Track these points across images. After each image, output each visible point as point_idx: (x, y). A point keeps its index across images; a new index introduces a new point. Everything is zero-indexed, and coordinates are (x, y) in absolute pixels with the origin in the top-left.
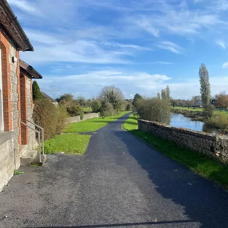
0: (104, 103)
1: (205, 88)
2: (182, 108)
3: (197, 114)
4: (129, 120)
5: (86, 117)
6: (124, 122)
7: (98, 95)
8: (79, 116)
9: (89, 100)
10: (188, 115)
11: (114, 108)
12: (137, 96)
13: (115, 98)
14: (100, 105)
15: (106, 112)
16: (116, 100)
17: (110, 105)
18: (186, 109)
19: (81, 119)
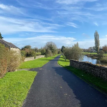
0: (47, 50)
1: (97, 42)
2: (85, 53)
3: (94, 56)
4: (60, 59)
5: (37, 57)
6: (58, 60)
7: (44, 46)
8: (33, 57)
9: (40, 49)
10: (89, 56)
11: (52, 53)
12: (63, 47)
13: (52, 48)
14: (45, 51)
15: (48, 55)
16: (53, 48)
17: (50, 51)
18: (87, 53)
19: (35, 58)
